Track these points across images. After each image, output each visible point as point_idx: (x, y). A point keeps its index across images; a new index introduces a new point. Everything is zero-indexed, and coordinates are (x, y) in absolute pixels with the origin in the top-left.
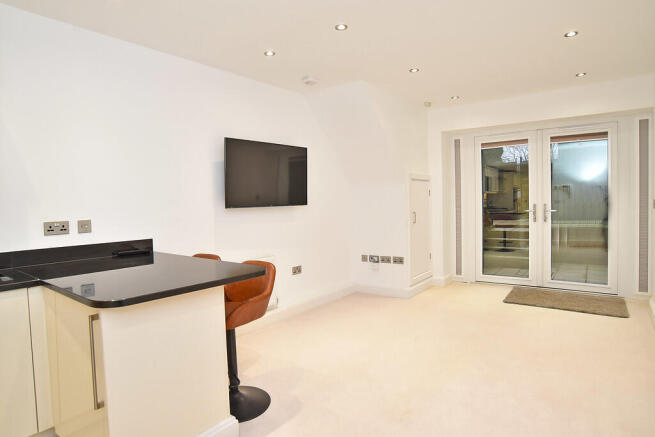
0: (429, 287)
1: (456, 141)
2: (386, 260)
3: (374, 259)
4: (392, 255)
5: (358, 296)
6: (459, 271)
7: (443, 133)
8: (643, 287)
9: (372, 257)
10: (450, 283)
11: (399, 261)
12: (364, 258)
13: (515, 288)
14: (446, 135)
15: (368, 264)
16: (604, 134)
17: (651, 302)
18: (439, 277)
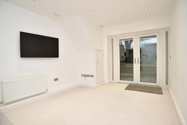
0: (103, 84)
1: (112, 39)
2: (88, 76)
3: (85, 76)
4: (90, 74)
5: (80, 87)
6: (113, 79)
7: (107, 36)
8: (167, 84)
9: (84, 75)
10: (110, 83)
11: (92, 76)
12: (82, 75)
13: (129, 85)
14: (109, 37)
15: (83, 77)
16: (155, 36)
17: (169, 89)
18: (107, 81)
